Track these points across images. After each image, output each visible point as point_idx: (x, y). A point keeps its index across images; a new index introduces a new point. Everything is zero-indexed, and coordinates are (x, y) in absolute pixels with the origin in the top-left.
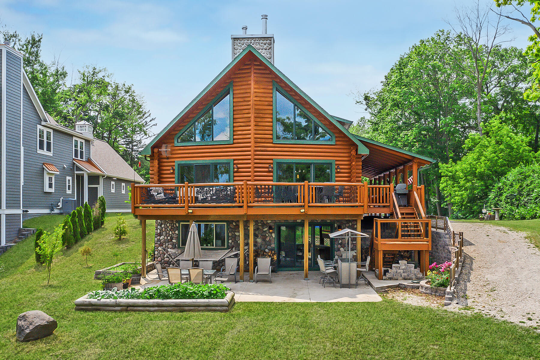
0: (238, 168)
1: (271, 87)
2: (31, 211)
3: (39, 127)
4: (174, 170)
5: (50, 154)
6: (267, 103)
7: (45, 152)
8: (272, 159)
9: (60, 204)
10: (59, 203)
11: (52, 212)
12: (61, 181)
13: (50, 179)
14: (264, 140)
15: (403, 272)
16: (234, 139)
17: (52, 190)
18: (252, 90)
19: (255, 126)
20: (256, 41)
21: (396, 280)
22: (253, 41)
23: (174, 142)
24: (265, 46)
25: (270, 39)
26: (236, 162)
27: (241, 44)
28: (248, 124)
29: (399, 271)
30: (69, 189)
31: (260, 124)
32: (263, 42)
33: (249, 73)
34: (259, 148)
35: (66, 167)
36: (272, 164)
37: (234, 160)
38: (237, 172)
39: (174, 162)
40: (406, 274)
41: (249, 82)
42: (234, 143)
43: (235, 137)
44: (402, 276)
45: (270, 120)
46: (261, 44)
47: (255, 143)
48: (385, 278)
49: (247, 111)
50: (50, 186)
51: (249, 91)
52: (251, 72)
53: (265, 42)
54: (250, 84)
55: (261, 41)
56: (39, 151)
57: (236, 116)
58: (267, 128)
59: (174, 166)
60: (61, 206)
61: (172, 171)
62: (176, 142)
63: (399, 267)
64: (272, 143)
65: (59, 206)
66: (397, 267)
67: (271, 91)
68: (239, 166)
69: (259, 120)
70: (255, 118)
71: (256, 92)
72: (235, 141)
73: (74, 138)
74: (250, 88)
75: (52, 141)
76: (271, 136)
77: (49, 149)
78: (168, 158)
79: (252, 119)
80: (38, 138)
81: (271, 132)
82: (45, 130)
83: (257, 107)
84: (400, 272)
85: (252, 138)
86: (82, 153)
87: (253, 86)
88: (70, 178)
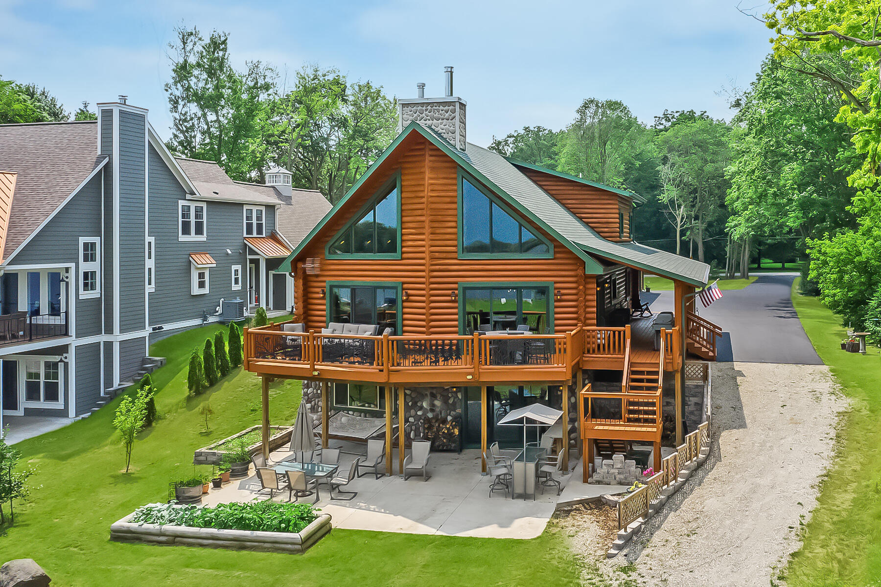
0: (408, 295)
1: (454, 176)
2: (167, 327)
3: (181, 203)
4: (324, 293)
5: (203, 238)
6: (448, 200)
7: (193, 237)
8: (456, 283)
9: (219, 309)
10: (218, 307)
11: (205, 322)
12: (220, 275)
13: (201, 276)
14: (444, 255)
15: (619, 473)
16: (402, 253)
17: (206, 291)
18: (427, 181)
19: (432, 234)
20: (434, 107)
21: (608, 484)
22: (429, 107)
23: (324, 254)
24: (447, 115)
25: (453, 104)
26: (405, 286)
27: (412, 112)
28: (421, 231)
29: (612, 471)
30: (236, 282)
31: (438, 231)
32: (444, 108)
33: (420, 155)
34: (437, 267)
35: (230, 252)
36: (456, 289)
37: (403, 283)
38: (407, 301)
39: (324, 282)
40: (622, 477)
41: (422, 170)
42: (402, 259)
43: (404, 249)
44: (617, 479)
45: (453, 224)
46: (441, 112)
47: (432, 259)
48: (591, 481)
49: (420, 212)
50: (202, 285)
51: (421, 183)
52: (424, 155)
53: (447, 108)
54: (424, 173)
55: (441, 108)
56: (182, 238)
57: (405, 219)
58: (448, 237)
59: (325, 287)
60: (220, 312)
61: (322, 295)
62: (327, 252)
63: (613, 465)
64: (456, 259)
65: (217, 312)
66: (608, 465)
67: (454, 182)
68: (410, 292)
69: (436, 225)
70: (431, 222)
71: (432, 184)
72: (405, 255)
73: (245, 207)
74: (424, 179)
75: (205, 220)
76: (455, 248)
77: (199, 231)
78: (317, 276)
79: (427, 225)
80: (180, 220)
81: (455, 243)
82: (193, 206)
83: (434, 206)
84: (614, 473)
85: (427, 252)
86: (259, 226)
87: (428, 175)
88: (239, 267)
